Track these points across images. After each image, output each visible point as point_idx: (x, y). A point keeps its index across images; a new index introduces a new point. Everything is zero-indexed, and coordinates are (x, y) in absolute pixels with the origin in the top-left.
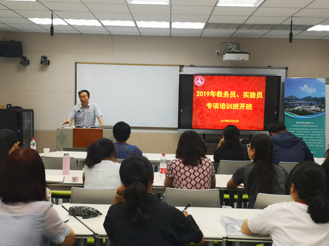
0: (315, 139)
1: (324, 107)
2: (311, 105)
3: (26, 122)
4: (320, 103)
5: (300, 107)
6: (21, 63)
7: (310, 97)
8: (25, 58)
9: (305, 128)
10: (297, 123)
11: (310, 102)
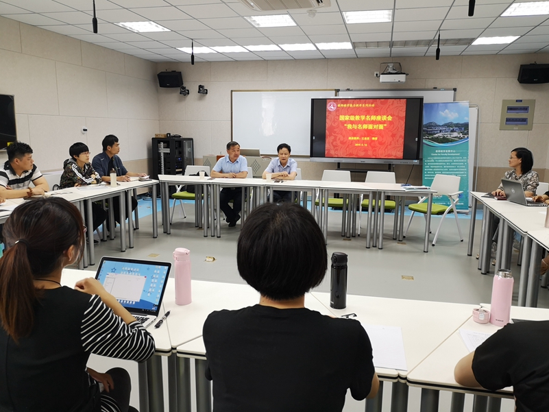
0: (456, 168)
1: (467, 133)
2: (453, 131)
3: (187, 150)
4: (463, 128)
5: (440, 135)
6: (181, 93)
7: (451, 123)
8: (184, 88)
9: (445, 156)
10: (437, 151)
11: (451, 129)
